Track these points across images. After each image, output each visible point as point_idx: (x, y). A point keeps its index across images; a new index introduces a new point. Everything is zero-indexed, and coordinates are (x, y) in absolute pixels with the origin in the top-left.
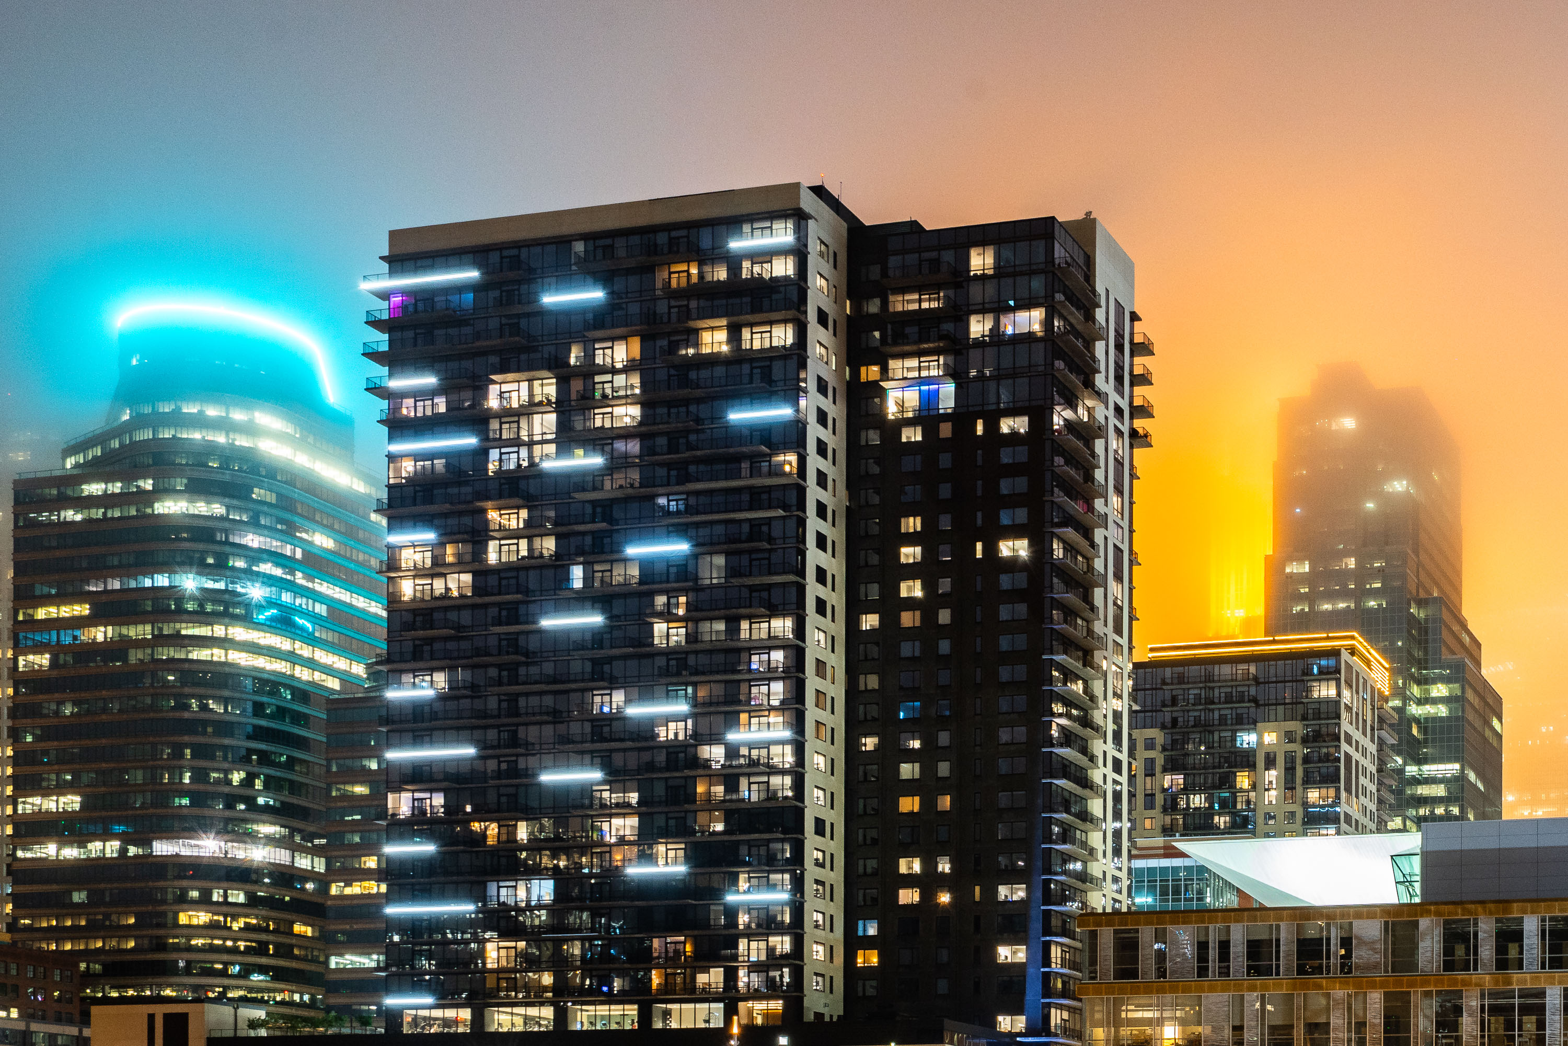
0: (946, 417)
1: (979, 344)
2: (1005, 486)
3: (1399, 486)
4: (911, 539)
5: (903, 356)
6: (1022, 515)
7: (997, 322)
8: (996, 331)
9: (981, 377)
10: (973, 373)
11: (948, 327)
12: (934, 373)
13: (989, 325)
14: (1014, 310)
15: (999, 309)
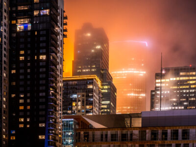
0: (29, 31)
1: (36, 16)
2: (41, 45)
3: (99, 47)
4: (22, 55)
5: (21, 19)
6: (44, 51)
7: (40, 12)
8: (39, 14)
9: (36, 23)
10: (35, 22)
11: (30, 13)
12: (27, 22)
13: (38, 12)
14: (43, 10)
15: (40, 9)
